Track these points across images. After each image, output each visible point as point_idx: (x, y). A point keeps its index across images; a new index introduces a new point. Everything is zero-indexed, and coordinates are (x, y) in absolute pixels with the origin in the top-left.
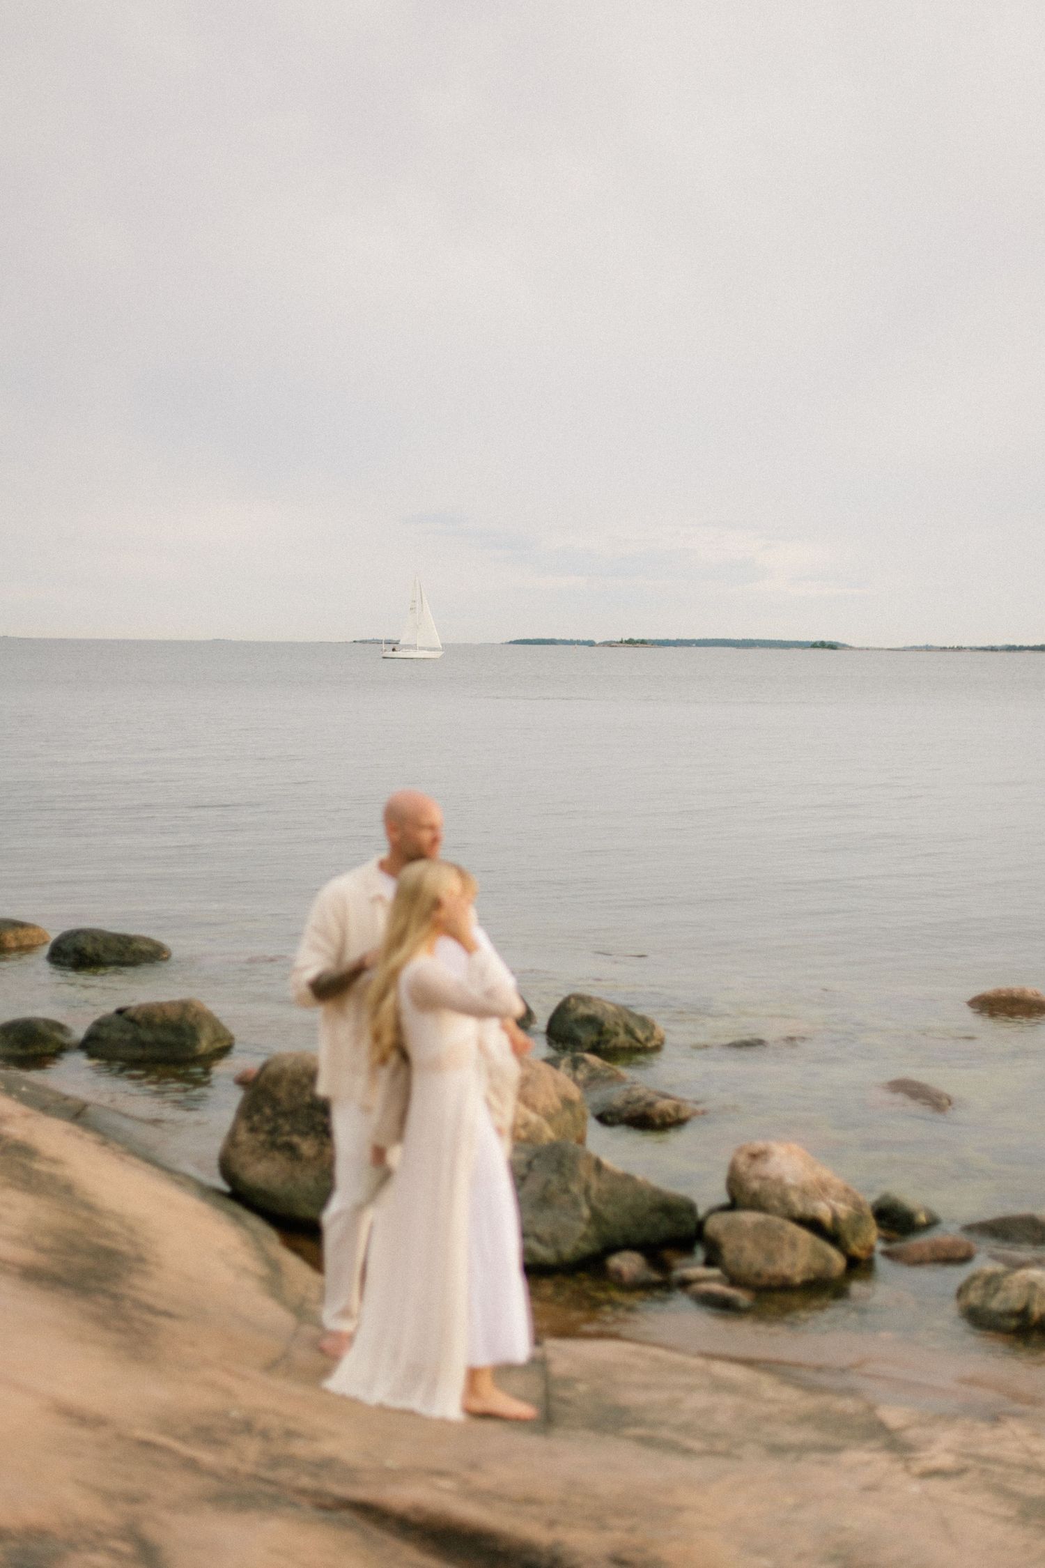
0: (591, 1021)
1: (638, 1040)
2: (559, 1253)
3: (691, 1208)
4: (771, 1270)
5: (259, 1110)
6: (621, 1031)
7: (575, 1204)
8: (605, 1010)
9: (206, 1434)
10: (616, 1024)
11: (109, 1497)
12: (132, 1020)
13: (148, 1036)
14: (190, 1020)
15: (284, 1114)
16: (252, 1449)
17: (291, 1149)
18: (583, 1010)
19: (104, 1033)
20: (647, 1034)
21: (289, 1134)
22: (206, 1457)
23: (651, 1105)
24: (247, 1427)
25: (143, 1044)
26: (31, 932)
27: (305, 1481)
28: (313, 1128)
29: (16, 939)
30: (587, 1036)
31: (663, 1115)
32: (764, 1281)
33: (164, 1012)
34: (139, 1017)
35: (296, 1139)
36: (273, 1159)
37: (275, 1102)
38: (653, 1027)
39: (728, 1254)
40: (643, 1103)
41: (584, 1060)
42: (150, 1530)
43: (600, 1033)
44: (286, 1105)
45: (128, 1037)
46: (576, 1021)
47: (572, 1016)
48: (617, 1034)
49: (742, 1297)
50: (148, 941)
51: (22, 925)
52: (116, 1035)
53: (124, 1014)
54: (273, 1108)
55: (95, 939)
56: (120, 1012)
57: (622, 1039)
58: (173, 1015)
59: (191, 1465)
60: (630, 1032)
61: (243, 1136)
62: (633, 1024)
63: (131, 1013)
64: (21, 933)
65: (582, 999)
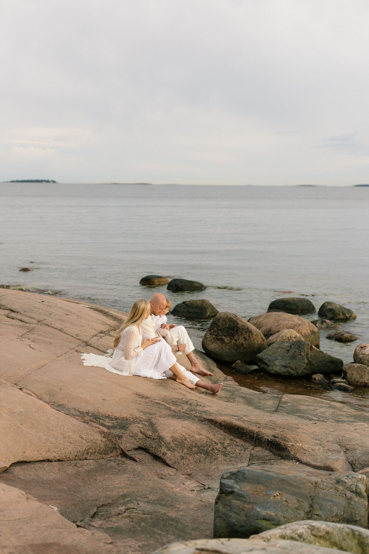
0: (331, 310)
1: (347, 317)
2: (297, 373)
3: (341, 363)
4: (361, 380)
5: (213, 329)
6: (341, 314)
7: (303, 359)
8: (336, 307)
9: (175, 403)
10: (339, 311)
11: (145, 413)
12: (187, 305)
13: (192, 310)
14: (204, 305)
15: (220, 330)
16: (186, 407)
17: (222, 340)
18: (329, 307)
19: (179, 309)
20: (350, 315)
21: (221, 336)
22: (173, 408)
23: (342, 335)
24: (187, 402)
25: (190, 313)
26: (163, 280)
27: (198, 414)
28: (228, 334)
29: (158, 282)
30: (330, 315)
31: (346, 338)
32: (359, 384)
33: (197, 303)
34: (189, 304)
35: (223, 337)
36: (217, 343)
37: (218, 326)
38: (352, 313)
39: (348, 376)
40: (340, 335)
41: (325, 322)
42: (154, 420)
43: (334, 314)
44: (221, 327)
45: (186, 310)
46: (327, 310)
47: (326, 309)
48: (340, 315)
49: (351, 388)
50: (198, 283)
51: (160, 277)
52: (182, 310)
53: (185, 304)
54: (217, 328)
55: (182, 282)
56: (184, 303)
57: (341, 316)
58: (199, 304)
59: (169, 409)
60: (344, 314)
61: (208, 336)
62: (345, 312)
63: (187, 303)
64: (160, 280)
65: (329, 303)
